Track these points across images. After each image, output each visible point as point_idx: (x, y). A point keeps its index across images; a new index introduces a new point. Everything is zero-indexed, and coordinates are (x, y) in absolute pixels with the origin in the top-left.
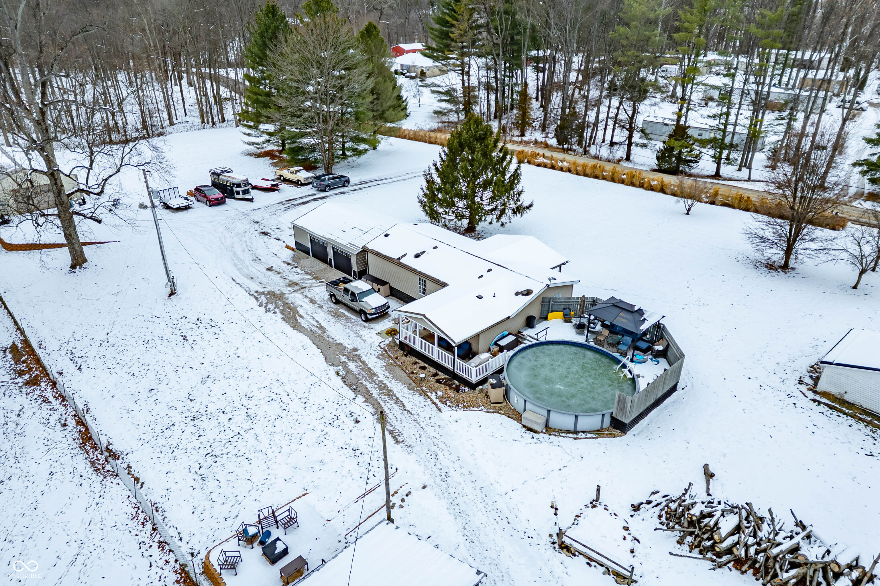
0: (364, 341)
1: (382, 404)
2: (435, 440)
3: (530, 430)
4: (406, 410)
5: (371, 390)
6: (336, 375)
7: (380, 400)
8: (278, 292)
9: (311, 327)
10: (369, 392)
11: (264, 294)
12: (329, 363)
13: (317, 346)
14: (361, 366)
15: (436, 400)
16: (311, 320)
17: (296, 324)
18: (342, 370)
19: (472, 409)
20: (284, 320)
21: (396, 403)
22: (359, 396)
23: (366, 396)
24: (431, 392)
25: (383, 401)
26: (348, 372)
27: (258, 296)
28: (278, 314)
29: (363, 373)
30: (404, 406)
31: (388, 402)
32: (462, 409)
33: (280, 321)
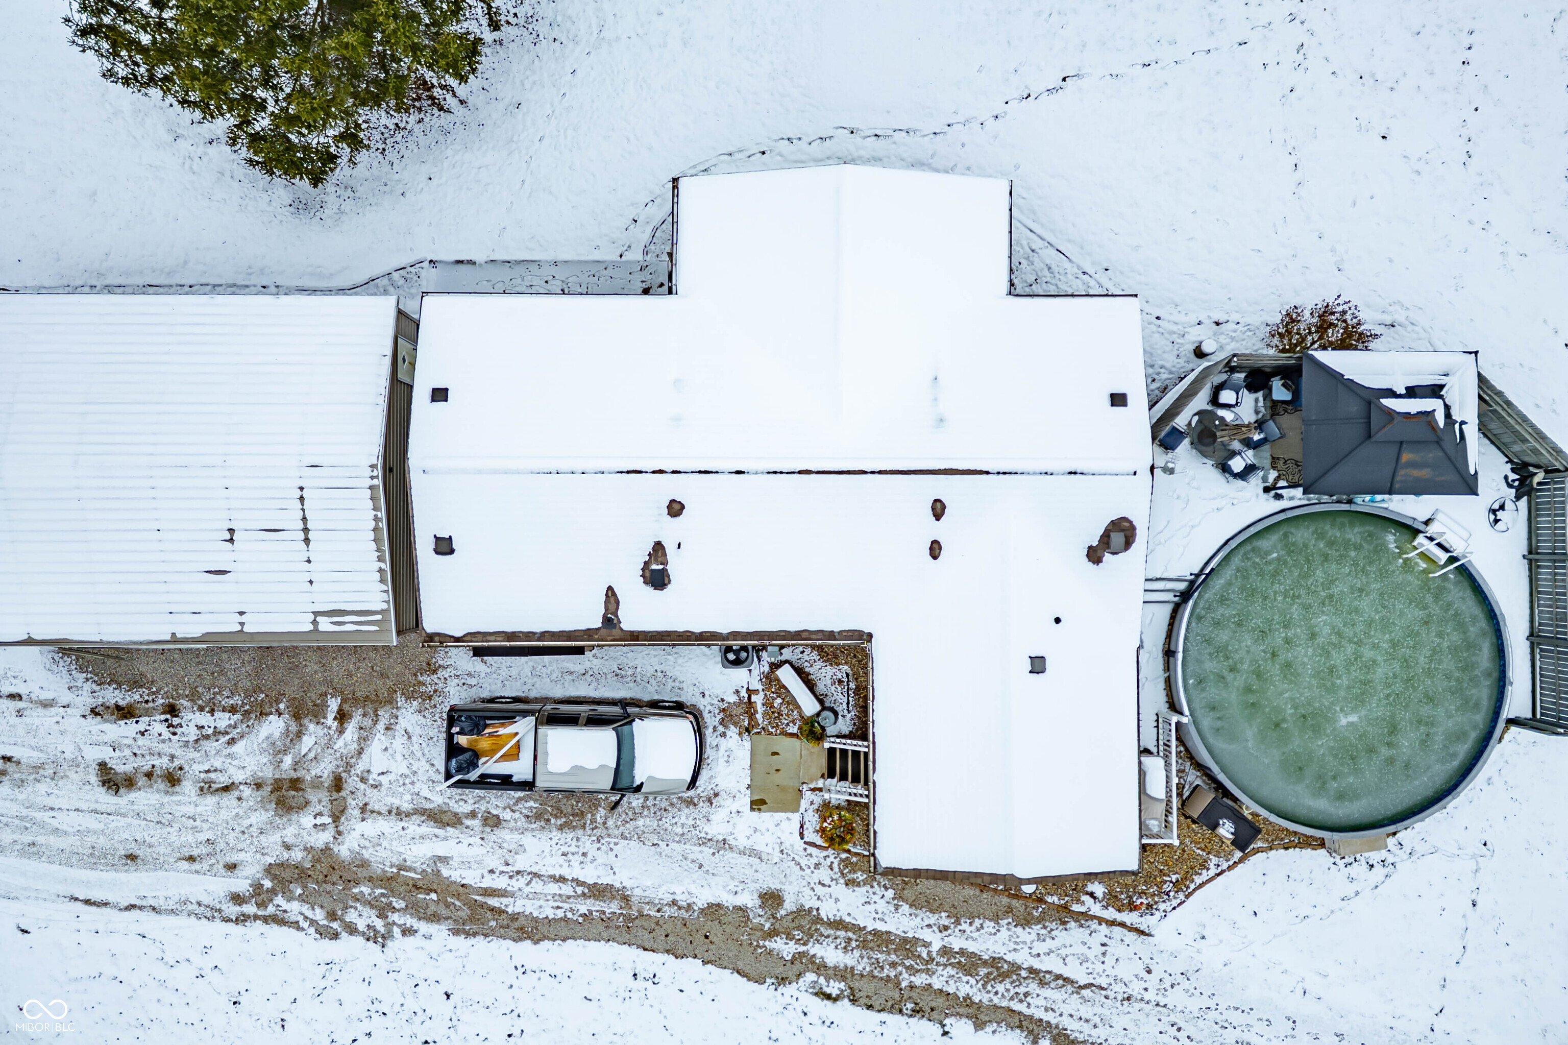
0: (753, 853)
1: (1016, 1006)
2: (1212, 1015)
4: (1082, 987)
5: (951, 989)
6: (828, 1003)
7: (1004, 1004)
8: (297, 855)
9: (566, 906)
10: (956, 996)
11: (273, 892)
12: (769, 981)
13: (668, 952)
14: (850, 939)
15: (1111, 914)
16: (537, 885)
17: (517, 924)
18: (822, 980)
19: (1198, 880)
20: (468, 934)
21: (1042, 983)
22: (947, 1021)
23: (962, 1010)
24: (1078, 901)
25: (1012, 999)
26: (843, 978)
27: (271, 909)
28: (423, 927)
29: (882, 957)
30: (1066, 980)
31: (1026, 995)
32: (1181, 896)
33: (460, 942)
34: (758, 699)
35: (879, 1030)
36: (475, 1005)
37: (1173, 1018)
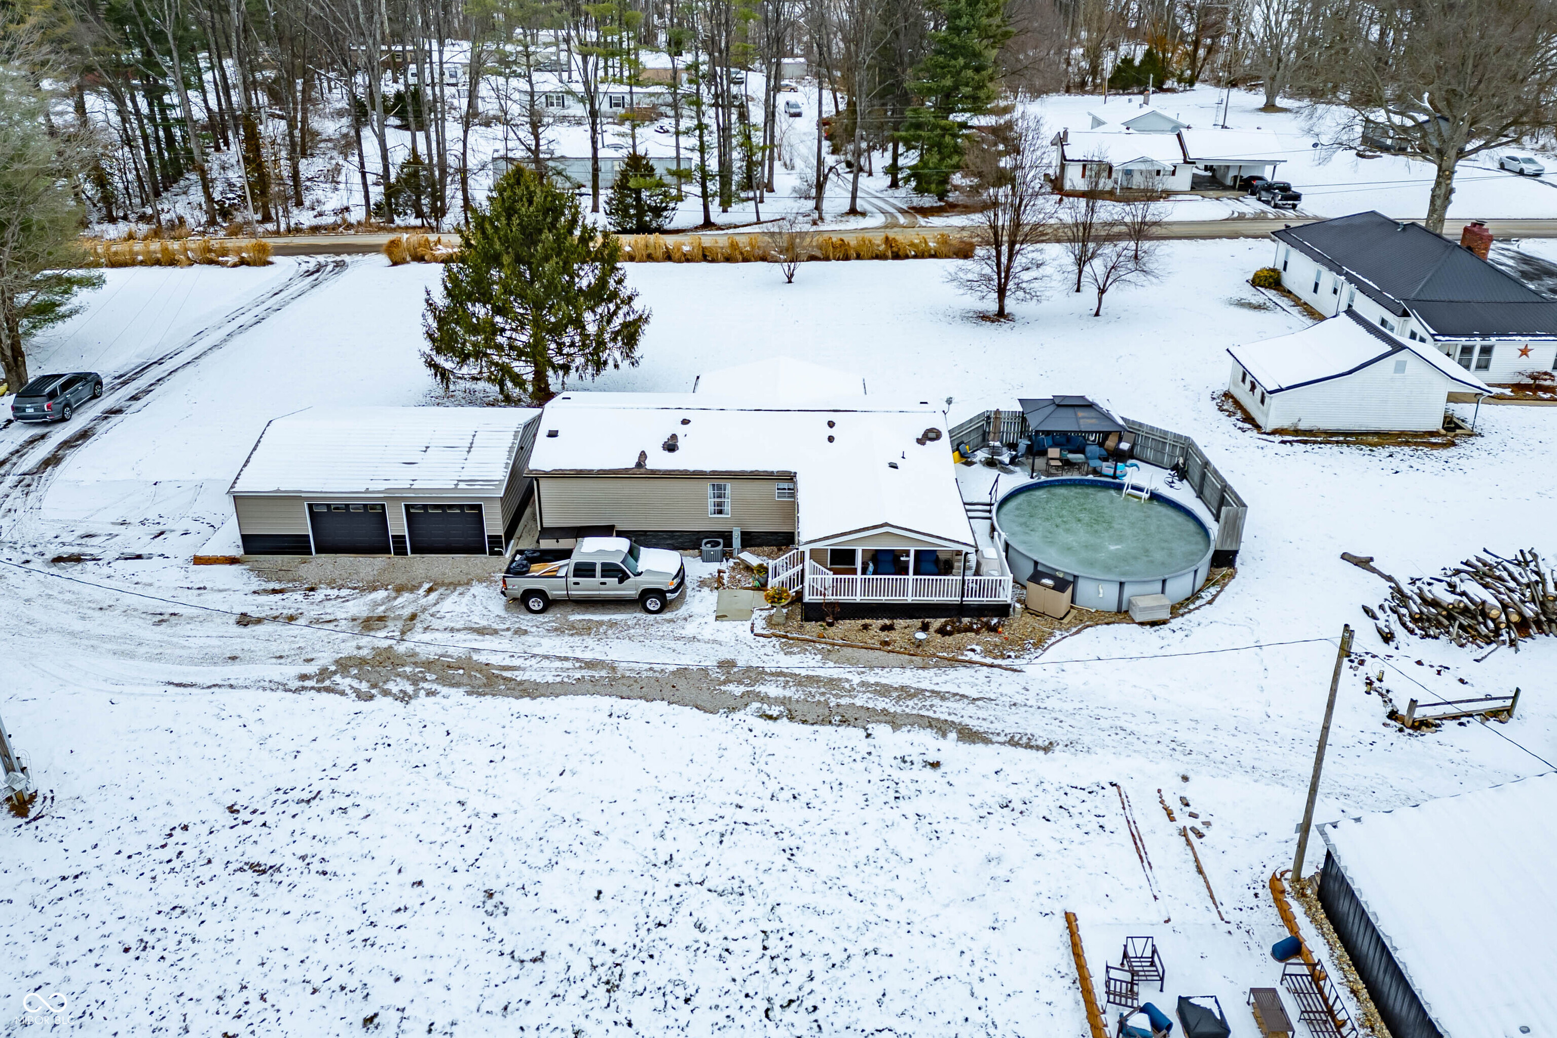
0: (715, 642)
1: (924, 712)
2: (1084, 712)
3: (1153, 624)
4: (976, 700)
5: (871, 705)
6: (770, 722)
7: (915, 712)
8: (364, 652)
9: (565, 674)
10: (874, 710)
11: (335, 673)
12: (721, 711)
13: (641, 698)
14: (788, 682)
15: (989, 660)
16: (545, 663)
17: (521, 687)
18: (765, 706)
19: (1050, 642)
20: (479, 694)
21: (943, 698)
22: (869, 726)
23: (881, 718)
24: (962, 654)
25: (920, 709)
26: (783, 703)
27: (327, 683)
28: (445, 690)
29: (813, 690)
30: (963, 696)
31: (932, 706)
32: (1040, 651)
33: (473, 700)
34: (726, 576)
35: (813, 737)
36: (469, 740)
37: (1054, 715)
